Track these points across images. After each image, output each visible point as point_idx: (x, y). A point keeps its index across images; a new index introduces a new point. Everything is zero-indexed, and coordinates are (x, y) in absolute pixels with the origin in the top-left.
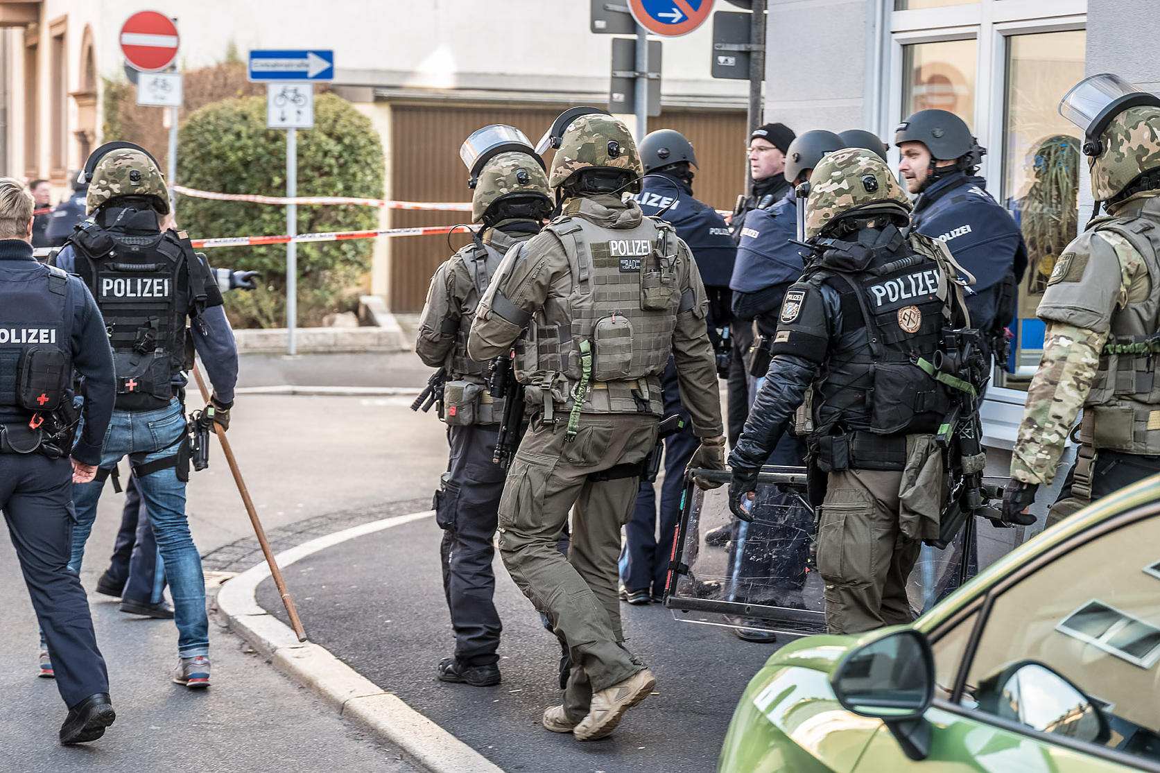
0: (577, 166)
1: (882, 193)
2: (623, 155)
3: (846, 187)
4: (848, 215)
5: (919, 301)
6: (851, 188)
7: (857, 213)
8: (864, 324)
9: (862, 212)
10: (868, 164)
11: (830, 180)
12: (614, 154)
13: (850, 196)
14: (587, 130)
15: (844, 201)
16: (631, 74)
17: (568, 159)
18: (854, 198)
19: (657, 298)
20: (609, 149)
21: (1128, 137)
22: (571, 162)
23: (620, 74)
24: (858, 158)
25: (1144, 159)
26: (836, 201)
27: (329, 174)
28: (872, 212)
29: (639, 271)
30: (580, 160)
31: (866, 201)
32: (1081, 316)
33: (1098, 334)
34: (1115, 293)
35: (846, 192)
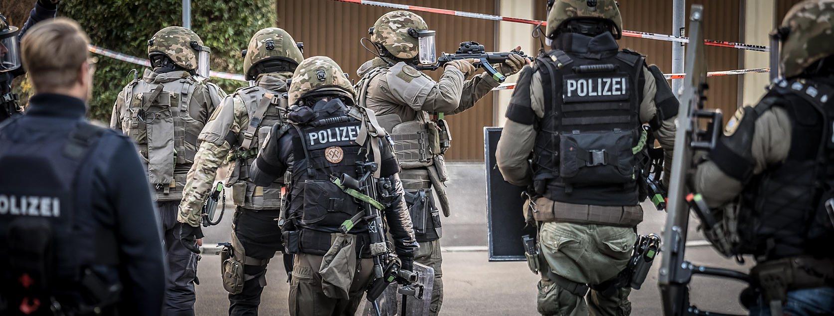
1: (329, 82)
3: (307, 78)
4: (309, 95)
5: (341, 144)
6: (310, 78)
7: (314, 94)
8: (304, 157)
9: (317, 93)
10: (322, 64)
11: (299, 75)
13: (309, 84)
15: (304, 87)
18: (311, 84)
24: (316, 61)
26: (302, 87)
27: (219, 18)
28: (324, 93)
31: (319, 87)
32: (211, 136)
33: (217, 146)
34: (228, 125)
35: (307, 81)
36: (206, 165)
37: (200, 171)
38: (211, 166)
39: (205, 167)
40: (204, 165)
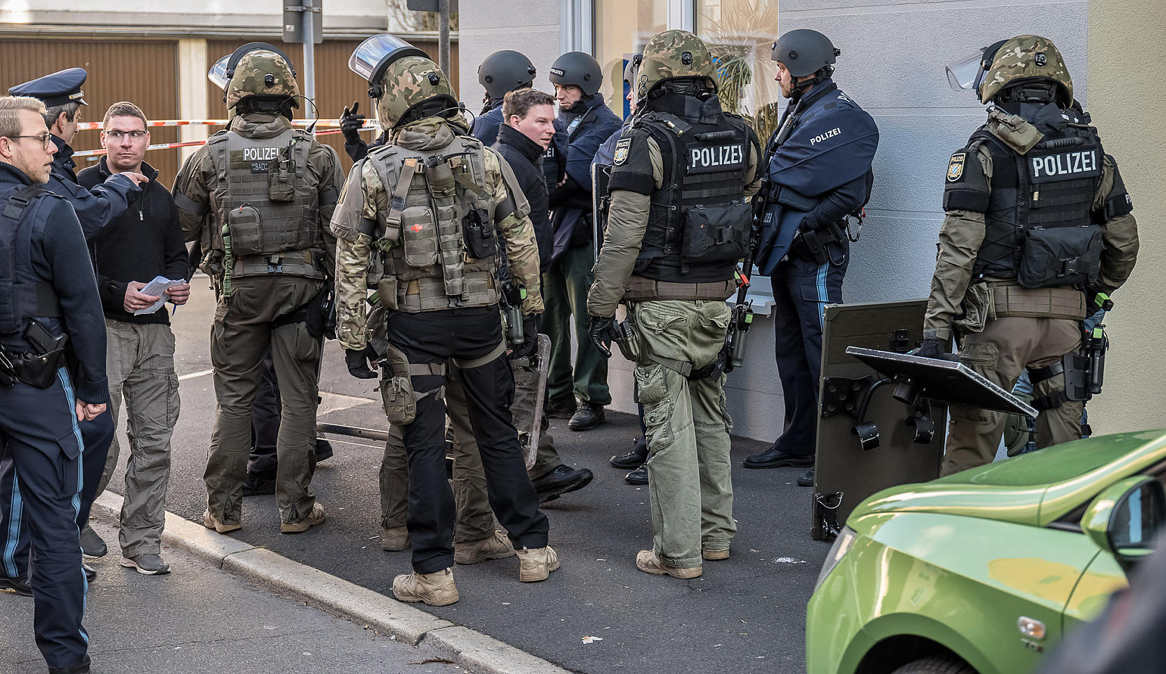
0: (243, 94)
2: (277, 84)
12: (269, 84)
14: (249, 66)
16: (299, 9)
17: (236, 89)
19: (276, 193)
20: (266, 82)
22: (238, 91)
23: (291, 8)
25: (410, 97)
29: (267, 172)
30: (244, 90)
37: (343, 280)
38: (354, 271)
39: (348, 275)
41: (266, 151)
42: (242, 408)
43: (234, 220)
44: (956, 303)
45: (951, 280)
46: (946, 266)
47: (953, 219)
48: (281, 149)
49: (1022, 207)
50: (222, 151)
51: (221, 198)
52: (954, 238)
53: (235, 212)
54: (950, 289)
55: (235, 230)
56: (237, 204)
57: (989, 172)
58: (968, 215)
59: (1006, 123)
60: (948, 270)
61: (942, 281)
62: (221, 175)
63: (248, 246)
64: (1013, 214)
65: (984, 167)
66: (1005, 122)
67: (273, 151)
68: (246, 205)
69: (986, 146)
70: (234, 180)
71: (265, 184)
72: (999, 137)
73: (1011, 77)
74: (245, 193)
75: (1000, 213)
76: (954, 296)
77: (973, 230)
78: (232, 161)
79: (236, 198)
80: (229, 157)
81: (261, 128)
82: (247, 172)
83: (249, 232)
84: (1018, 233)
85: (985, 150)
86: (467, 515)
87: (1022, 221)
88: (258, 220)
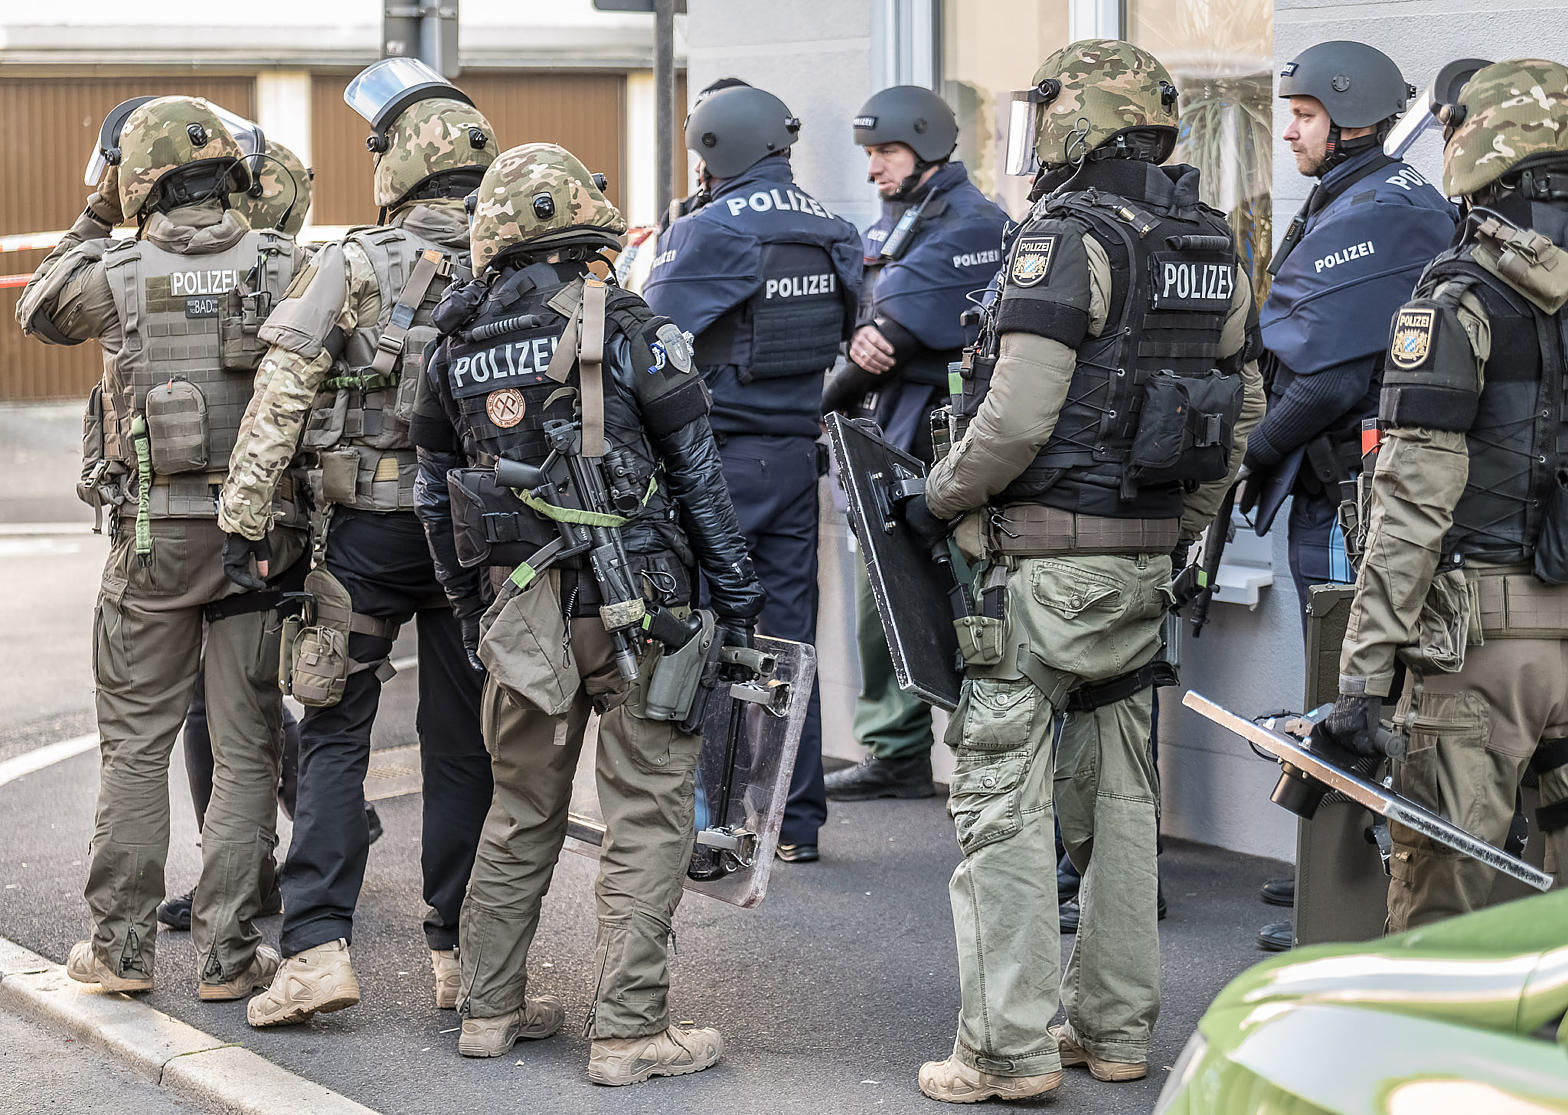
0: (156, 174)
1: (562, 217)
2: (212, 139)
3: (511, 213)
4: (518, 250)
5: (520, 383)
6: (518, 213)
7: (530, 247)
9: (536, 247)
10: (543, 176)
11: (493, 200)
12: (200, 141)
13: (516, 225)
15: (507, 231)
16: (414, 11)
17: (140, 170)
18: (522, 228)
19: (236, 354)
20: (192, 137)
21: (417, 132)
22: (145, 173)
23: (396, 11)
24: (531, 167)
25: (433, 159)
26: (499, 232)
28: (551, 245)
29: (218, 316)
30: (157, 165)
31: (539, 232)
32: (290, 337)
33: (305, 359)
34: (332, 313)
35: (512, 219)
36: (280, 407)
37: (266, 419)
38: (291, 409)
39: (278, 410)
40: (274, 404)
41: (214, 277)
42: (151, 763)
43: (157, 409)
44: (1409, 620)
45: (1404, 574)
46: (1391, 545)
47: (1409, 446)
48: (241, 273)
49: (1545, 420)
50: (130, 279)
51: (129, 366)
52: (1411, 486)
53: (159, 394)
54: (1401, 593)
55: (159, 427)
56: (164, 378)
57: (1483, 350)
58: (1438, 438)
59: (1518, 248)
60: (1396, 553)
61: (1385, 577)
62: (131, 324)
63: (182, 458)
64: (1527, 434)
65: (1473, 341)
66: (1516, 248)
67: (227, 276)
68: (179, 379)
69: (1474, 293)
70: (155, 332)
71: (213, 339)
72: (1501, 276)
73: (1530, 148)
74: (173, 355)
75: (1499, 431)
76: (1407, 607)
77: (1448, 468)
78: (150, 296)
79: (159, 367)
80: (143, 289)
81: (202, 236)
82: (180, 317)
83: (184, 429)
84: (1536, 473)
85: (1472, 302)
86: (620, 986)
87: (1544, 448)
88: (201, 407)
